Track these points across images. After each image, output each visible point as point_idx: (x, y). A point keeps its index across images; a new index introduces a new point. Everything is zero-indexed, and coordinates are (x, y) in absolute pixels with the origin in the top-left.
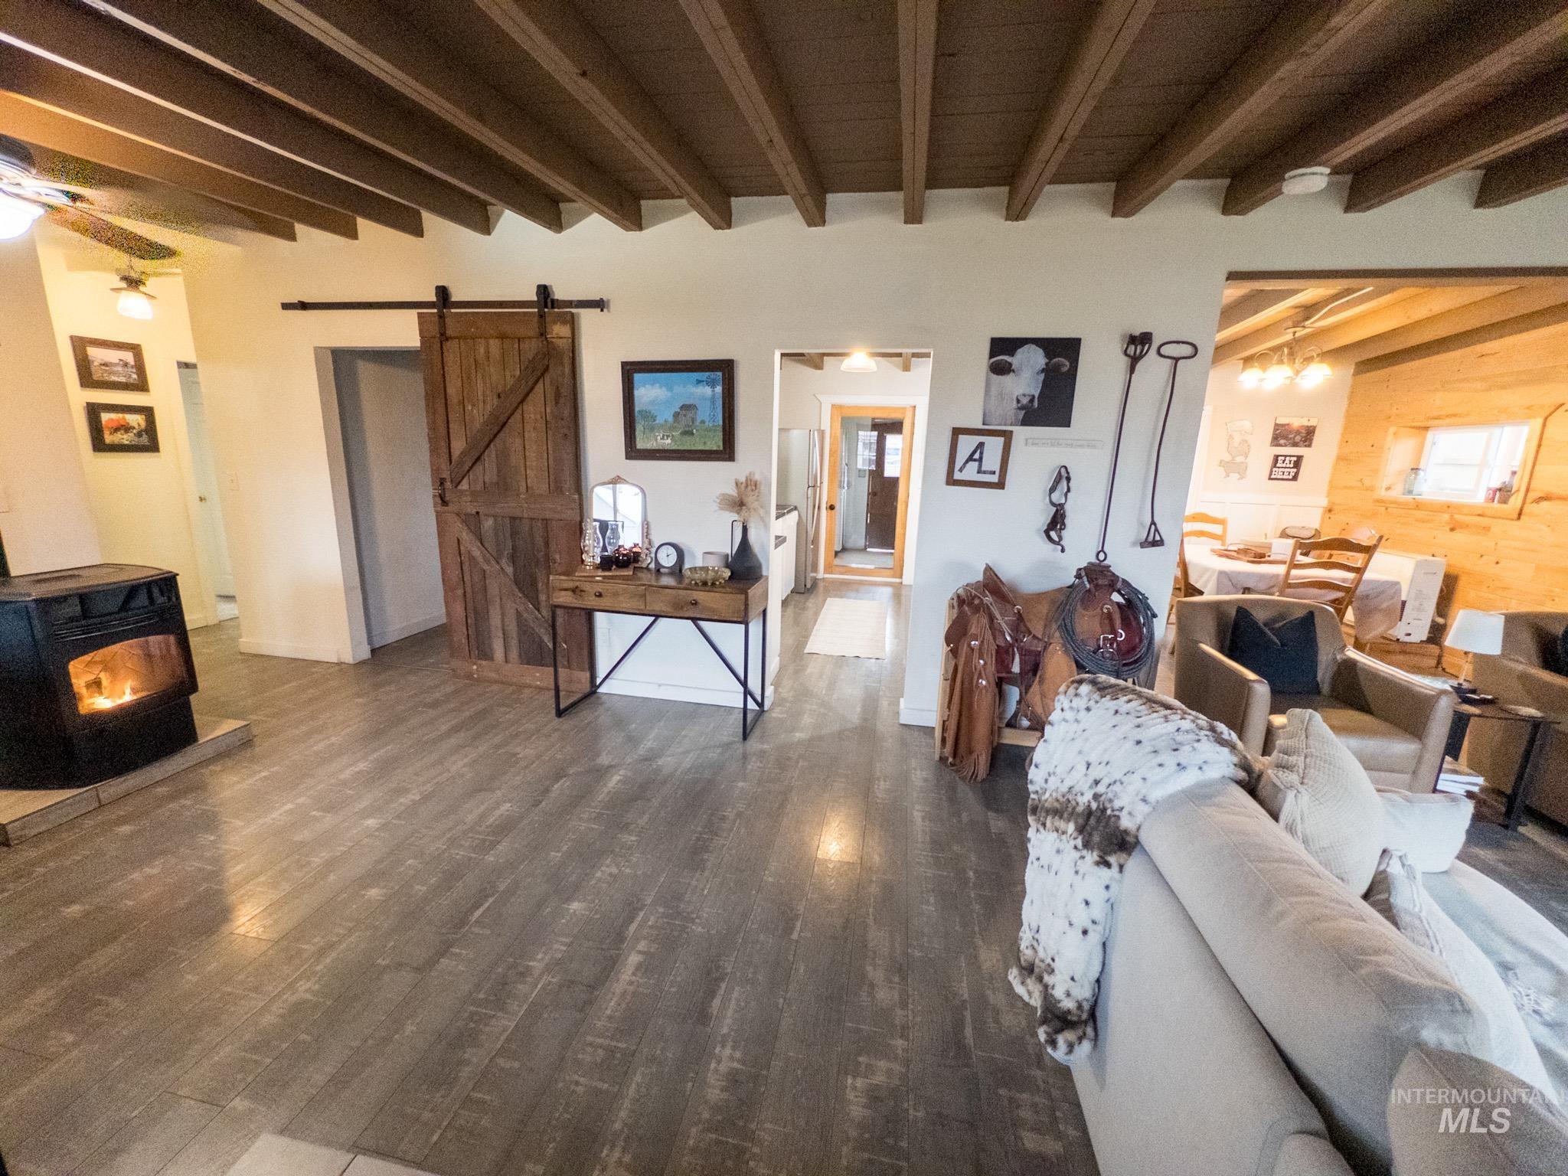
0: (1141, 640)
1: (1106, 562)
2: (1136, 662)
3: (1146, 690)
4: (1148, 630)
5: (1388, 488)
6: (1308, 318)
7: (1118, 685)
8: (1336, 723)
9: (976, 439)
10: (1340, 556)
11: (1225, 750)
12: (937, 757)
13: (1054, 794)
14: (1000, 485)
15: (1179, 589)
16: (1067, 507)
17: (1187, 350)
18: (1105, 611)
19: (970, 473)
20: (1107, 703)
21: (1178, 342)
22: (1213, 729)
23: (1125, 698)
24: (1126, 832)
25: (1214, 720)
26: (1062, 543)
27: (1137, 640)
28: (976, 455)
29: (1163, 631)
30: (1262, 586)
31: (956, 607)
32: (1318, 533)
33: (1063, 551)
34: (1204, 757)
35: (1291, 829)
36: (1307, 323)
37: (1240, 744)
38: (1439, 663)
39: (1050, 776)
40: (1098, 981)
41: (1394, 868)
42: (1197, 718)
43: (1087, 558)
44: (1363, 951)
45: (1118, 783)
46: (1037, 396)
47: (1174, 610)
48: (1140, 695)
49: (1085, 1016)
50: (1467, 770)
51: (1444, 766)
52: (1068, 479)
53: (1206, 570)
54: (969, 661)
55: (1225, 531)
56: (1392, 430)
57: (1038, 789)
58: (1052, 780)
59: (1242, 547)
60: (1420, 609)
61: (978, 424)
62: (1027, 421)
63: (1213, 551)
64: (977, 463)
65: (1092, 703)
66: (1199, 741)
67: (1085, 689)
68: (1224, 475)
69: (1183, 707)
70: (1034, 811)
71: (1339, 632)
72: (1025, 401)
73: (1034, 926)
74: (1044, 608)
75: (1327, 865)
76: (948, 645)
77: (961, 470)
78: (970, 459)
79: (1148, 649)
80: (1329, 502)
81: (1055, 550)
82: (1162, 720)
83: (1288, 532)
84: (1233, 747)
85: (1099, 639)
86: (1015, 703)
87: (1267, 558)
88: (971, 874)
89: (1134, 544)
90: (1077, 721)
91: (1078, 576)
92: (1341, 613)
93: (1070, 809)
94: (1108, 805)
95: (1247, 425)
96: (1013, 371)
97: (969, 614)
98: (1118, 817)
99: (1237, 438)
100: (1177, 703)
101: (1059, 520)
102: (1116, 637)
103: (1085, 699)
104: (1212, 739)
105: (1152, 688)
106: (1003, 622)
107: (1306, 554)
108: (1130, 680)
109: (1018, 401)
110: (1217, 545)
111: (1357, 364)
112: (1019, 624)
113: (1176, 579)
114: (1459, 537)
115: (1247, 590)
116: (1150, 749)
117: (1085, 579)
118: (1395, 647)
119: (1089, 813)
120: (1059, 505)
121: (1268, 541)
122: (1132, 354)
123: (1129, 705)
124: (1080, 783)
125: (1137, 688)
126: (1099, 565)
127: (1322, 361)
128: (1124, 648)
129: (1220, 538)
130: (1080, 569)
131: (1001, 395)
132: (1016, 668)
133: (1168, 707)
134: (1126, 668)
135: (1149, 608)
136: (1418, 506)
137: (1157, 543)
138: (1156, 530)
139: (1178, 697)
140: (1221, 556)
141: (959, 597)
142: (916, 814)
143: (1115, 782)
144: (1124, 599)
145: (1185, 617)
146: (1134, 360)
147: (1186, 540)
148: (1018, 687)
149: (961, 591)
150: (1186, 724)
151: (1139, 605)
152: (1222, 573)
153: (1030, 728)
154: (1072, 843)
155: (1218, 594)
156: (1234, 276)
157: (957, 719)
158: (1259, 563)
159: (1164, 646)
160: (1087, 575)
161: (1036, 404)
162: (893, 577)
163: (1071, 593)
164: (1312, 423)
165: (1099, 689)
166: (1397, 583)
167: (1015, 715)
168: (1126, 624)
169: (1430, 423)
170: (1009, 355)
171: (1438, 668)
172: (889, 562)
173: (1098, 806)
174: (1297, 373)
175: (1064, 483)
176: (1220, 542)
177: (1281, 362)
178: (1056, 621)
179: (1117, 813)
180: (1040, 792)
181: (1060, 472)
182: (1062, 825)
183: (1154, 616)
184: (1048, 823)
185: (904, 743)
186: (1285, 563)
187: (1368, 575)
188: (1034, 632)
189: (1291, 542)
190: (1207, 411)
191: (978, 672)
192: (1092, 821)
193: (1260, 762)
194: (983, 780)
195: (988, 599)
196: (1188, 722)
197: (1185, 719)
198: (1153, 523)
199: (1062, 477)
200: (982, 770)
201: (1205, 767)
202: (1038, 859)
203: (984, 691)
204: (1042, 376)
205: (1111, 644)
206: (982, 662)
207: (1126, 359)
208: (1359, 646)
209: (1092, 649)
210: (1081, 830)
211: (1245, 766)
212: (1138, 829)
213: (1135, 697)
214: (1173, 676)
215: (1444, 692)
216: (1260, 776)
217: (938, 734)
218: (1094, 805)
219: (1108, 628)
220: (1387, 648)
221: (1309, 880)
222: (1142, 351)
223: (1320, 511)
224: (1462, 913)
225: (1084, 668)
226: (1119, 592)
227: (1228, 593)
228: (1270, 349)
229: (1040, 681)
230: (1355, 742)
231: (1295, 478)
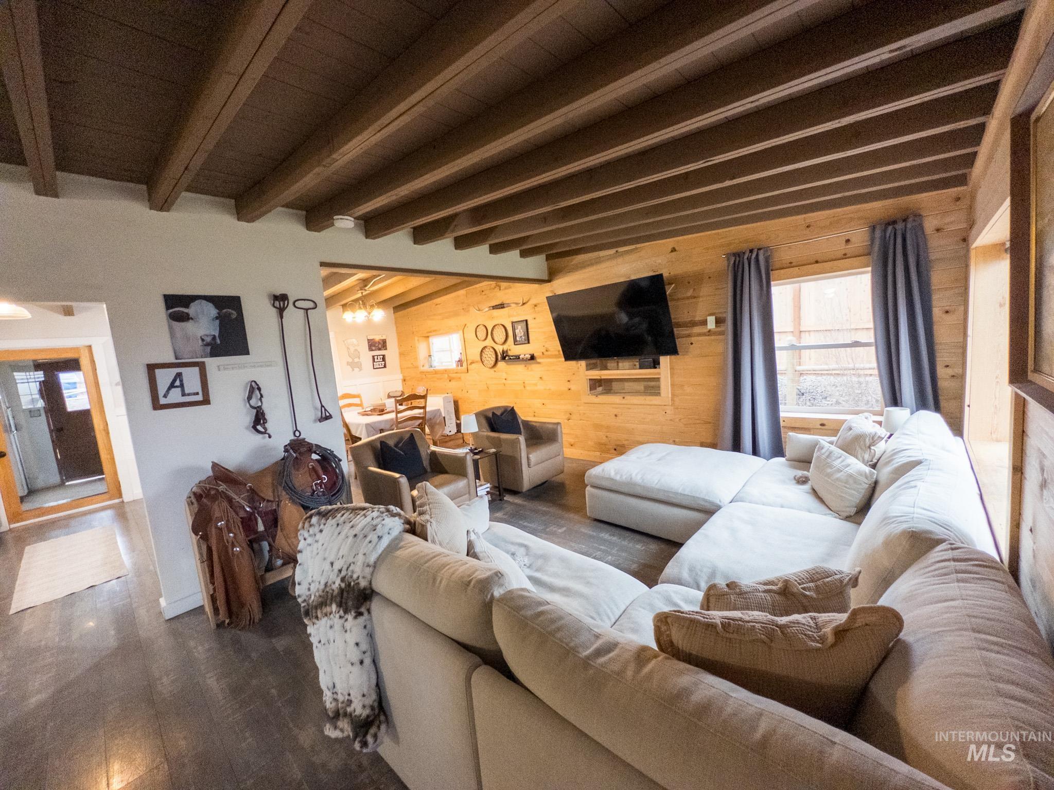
0: (337, 477)
1: (301, 437)
2: (338, 491)
3: (349, 505)
4: (339, 470)
5: (423, 366)
6: (366, 286)
7: (333, 509)
8: (436, 483)
9: (174, 371)
10: (416, 403)
11: (397, 518)
12: (213, 625)
13: (317, 594)
14: (206, 401)
15: (348, 440)
16: (265, 408)
17: (311, 305)
18: (310, 467)
19: (175, 396)
20: (331, 522)
21: (304, 300)
22: (388, 511)
23: (340, 515)
24: (365, 589)
25: (387, 505)
26: (267, 432)
27: (335, 478)
28: (177, 382)
29: (347, 467)
30: (388, 427)
31: (195, 503)
32: (403, 394)
33: (270, 437)
34: (389, 527)
35: (434, 542)
36: (366, 288)
37: (402, 513)
38: (464, 440)
39: (310, 585)
40: (377, 685)
41: (473, 537)
42: (380, 508)
43: (288, 437)
44: (469, 576)
45: (352, 565)
46: (217, 335)
47: (349, 452)
48: (347, 509)
49: (377, 711)
50: (485, 483)
51: (477, 484)
52: (259, 389)
53: (358, 425)
54: (220, 538)
55: (361, 401)
56: (416, 338)
57: (305, 598)
58: (312, 587)
59: (372, 408)
60: (451, 419)
61: (171, 359)
62: (214, 354)
63: (358, 413)
64: (179, 389)
65: (322, 526)
66: (384, 520)
67: (314, 520)
68: (351, 369)
69: (371, 505)
70: (307, 613)
71: (424, 439)
72: (208, 339)
73: (331, 685)
74: (269, 479)
75: (451, 549)
76: (196, 534)
77: (165, 396)
78: (172, 386)
79: (343, 481)
80: (404, 376)
81: (264, 438)
82: (363, 517)
83: (391, 394)
84: (398, 515)
85: (312, 486)
86: (267, 552)
87: (385, 411)
88: (273, 691)
89: (315, 421)
90: (317, 541)
91: (286, 451)
92: (423, 430)
93: (330, 597)
94: (350, 580)
95: (354, 341)
96: (192, 319)
97: (209, 503)
98: (358, 583)
99: (352, 349)
100: (367, 505)
101: (261, 417)
102: (322, 481)
103: (317, 526)
104: (389, 516)
105: (352, 502)
106: (240, 499)
107: (401, 405)
108: (339, 503)
109: (203, 340)
110: (360, 410)
111: (394, 308)
112: (254, 496)
113: (345, 434)
114: (453, 383)
115: (382, 431)
116: (361, 536)
117: (291, 451)
118: (448, 439)
119: (342, 591)
120: (258, 407)
121: (383, 402)
122: (278, 306)
123: (343, 517)
124: (331, 577)
125: (345, 506)
126: (297, 440)
127: (378, 307)
128: (329, 486)
129: (360, 405)
130: (286, 446)
131: (187, 338)
132: (261, 528)
133: (364, 509)
134: (334, 497)
135: (335, 457)
136: (436, 372)
137: (328, 417)
138: (325, 410)
139: (367, 501)
140: (363, 415)
141: (195, 494)
142: (209, 682)
143: (350, 565)
144: (320, 456)
145: (356, 455)
146: (281, 311)
147: (343, 410)
148: (266, 540)
149: (195, 489)
150: (375, 514)
151: (330, 456)
152: (367, 425)
153: (284, 565)
154: (337, 616)
155: (368, 437)
156: (323, 264)
157: (223, 589)
158: (382, 414)
159: (350, 476)
160: (291, 448)
161: (218, 341)
162: (110, 499)
163: (285, 463)
164: (384, 338)
165: (324, 516)
166: (439, 410)
167: (270, 560)
168: (326, 471)
169: (429, 335)
170: (185, 307)
171: (464, 444)
172: (101, 488)
173: (346, 584)
174: (369, 313)
175: (257, 392)
176: (361, 408)
177: (360, 308)
178: (281, 485)
179: (356, 582)
180: (307, 599)
181: (251, 385)
182: (328, 609)
183: (340, 460)
184: (319, 615)
185: (175, 634)
186: (394, 411)
187: (428, 409)
188: (267, 498)
189: (393, 400)
190: (332, 335)
191: (230, 544)
192: (345, 594)
193: (413, 516)
194: (260, 620)
195: (222, 487)
196: (375, 512)
197: (374, 511)
198: (322, 406)
199: (254, 389)
200: (257, 615)
201: (390, 532)
202: (320, 642)
203: (240, 556)
204: (217, 322)
205: (321, 486)
206: (231, 535)
207: (274, 309)
208: (435, 444)
209: (310, 494)
210: (340, 605)
211: (408, 522)
212: (370, 583)
213: (345, 511)
214: (360, 491)
215: (467, 453)
216: (415, 523)
217: (208, 609)
218: (343, 585)
219: (315, 477)
220: (445, 441)
221: (445, 559)
222: (284, 304)
223: (401, 381)
224: (498, 542)
225: (309, 507)
226: (315, 453)
227: (373, 435)
228: (352, 301)
229: (281, 529)
230: (446, 489)
231: (385, 366)
